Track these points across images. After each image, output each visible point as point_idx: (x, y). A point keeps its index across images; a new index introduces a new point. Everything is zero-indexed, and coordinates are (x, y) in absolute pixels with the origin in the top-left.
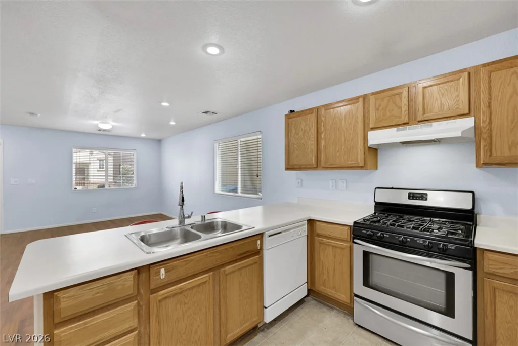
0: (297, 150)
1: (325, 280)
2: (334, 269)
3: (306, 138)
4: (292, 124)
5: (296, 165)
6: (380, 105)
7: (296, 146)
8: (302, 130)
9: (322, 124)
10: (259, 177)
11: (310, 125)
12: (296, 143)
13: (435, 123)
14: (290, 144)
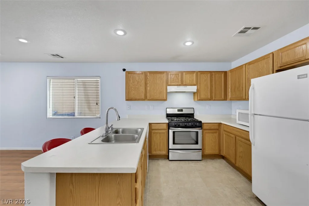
0: (134, 91)
1: (156, 148)
2: (160, 143)
3: (139, 85)
4: (130, 77)
5: (133, 98)
6: (172, 77)
7: (133, 89)
8: (137, 81)
9: (148, 80)
10: (98, 105)
11: (141, 79)
12: (133, 87)
13: (188, 86)
14: (129, 87)
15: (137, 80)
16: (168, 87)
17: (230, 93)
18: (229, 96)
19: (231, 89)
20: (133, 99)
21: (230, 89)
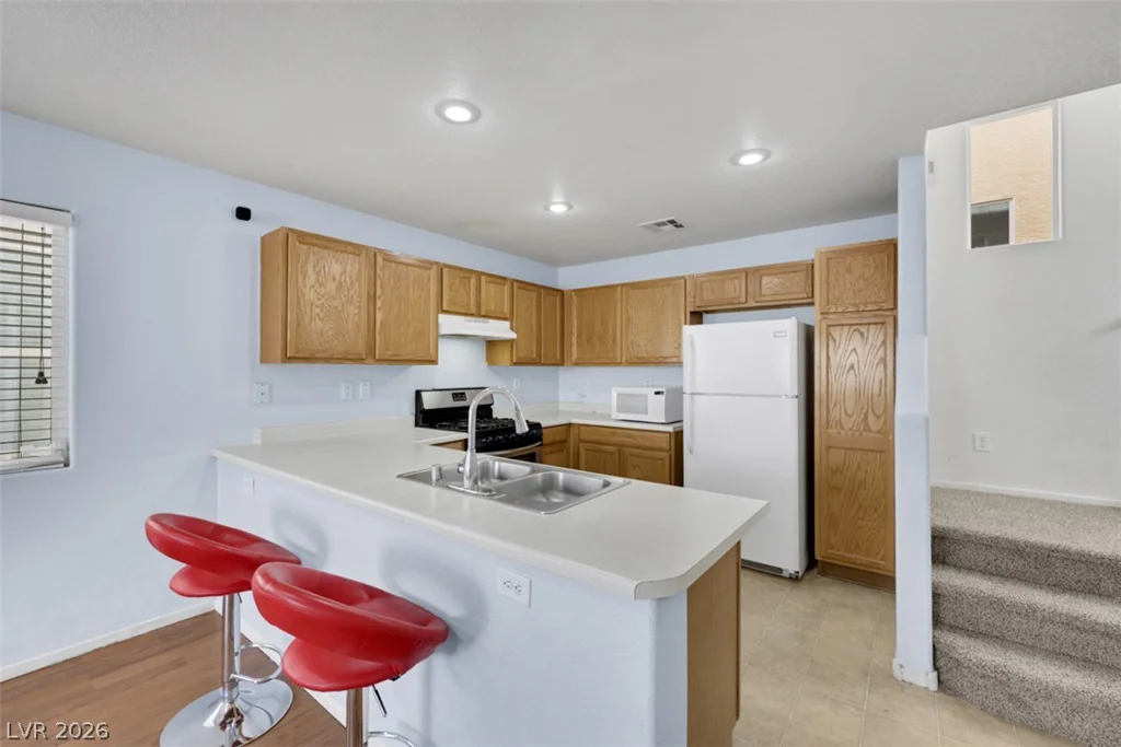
0: (321, 319)
4: (307, 257)
5: (319, 352)
6: (452, 284)
11: (354, 274)
12: (318, 303)
13: (491, 321)
14: (302, 302)
15: (338, 278)
16: (442, 318)
17: (575, 347)
18: (571, 354)
19: (578, 338)
20: (317, 355)
21: (574, 339)
